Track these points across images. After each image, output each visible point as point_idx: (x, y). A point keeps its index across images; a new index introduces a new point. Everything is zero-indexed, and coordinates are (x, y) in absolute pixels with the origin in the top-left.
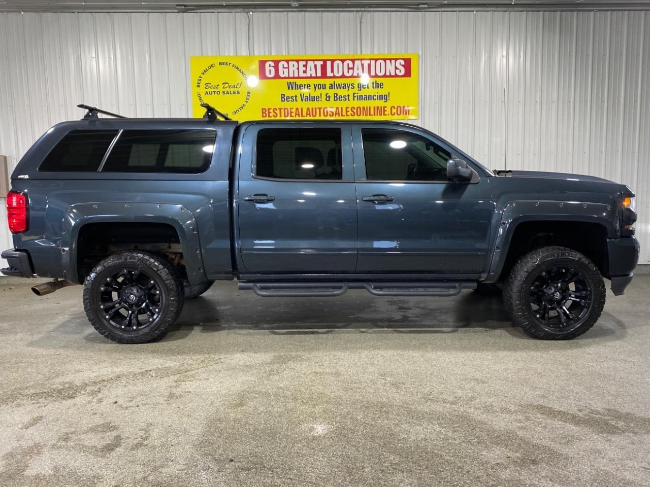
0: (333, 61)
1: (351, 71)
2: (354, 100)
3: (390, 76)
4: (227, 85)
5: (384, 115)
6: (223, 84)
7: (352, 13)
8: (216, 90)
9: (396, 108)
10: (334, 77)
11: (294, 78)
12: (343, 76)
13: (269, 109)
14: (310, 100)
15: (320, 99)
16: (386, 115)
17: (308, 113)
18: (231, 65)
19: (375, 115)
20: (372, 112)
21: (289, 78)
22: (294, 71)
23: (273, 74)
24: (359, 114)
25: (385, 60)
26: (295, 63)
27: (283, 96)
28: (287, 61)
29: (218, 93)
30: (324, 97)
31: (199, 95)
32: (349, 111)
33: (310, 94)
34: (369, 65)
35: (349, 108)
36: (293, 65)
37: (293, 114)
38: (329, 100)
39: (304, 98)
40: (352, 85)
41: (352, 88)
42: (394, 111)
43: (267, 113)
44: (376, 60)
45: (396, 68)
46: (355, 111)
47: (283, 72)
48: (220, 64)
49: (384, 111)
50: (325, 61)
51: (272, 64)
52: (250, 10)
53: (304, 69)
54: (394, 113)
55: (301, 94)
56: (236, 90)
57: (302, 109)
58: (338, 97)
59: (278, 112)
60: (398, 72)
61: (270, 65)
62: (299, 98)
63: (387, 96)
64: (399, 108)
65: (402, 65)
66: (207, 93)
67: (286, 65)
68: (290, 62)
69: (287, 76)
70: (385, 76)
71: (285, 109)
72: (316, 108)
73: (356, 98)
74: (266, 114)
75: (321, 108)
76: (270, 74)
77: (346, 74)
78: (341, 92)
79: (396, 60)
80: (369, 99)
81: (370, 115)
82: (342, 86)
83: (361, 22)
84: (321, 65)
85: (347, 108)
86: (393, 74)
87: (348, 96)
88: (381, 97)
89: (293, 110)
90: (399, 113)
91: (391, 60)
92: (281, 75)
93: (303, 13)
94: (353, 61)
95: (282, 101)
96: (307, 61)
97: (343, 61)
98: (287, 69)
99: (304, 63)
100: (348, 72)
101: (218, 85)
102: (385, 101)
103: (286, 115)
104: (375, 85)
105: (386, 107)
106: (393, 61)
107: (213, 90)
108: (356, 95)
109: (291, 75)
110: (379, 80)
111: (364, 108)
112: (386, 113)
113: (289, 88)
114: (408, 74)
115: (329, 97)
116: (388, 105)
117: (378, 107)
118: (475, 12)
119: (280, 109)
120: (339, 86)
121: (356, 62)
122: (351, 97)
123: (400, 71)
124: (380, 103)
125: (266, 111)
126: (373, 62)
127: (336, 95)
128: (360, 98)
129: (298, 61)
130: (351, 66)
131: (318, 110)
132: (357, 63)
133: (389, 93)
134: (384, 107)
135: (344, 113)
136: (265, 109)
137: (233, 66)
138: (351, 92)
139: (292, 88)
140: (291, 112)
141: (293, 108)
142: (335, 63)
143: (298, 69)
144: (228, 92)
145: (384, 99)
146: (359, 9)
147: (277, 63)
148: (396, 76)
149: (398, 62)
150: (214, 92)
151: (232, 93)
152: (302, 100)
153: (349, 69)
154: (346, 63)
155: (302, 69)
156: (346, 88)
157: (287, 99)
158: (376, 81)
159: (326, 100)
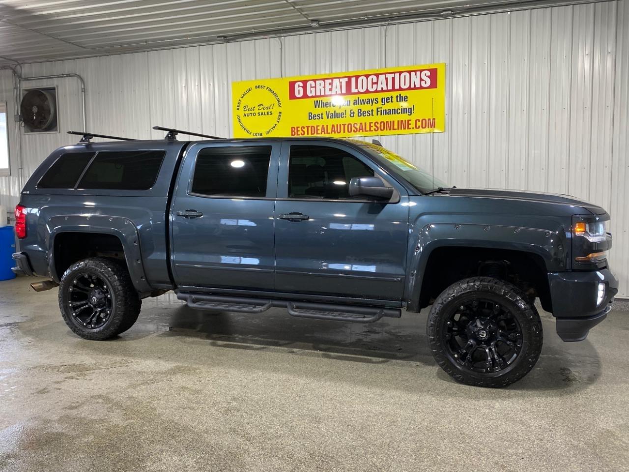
0: (357, 77)
1: (375, 86)
2: (377, 114)
3: (415, 88)
4: (262, 106)
5: (408, 128)
6: (258, 106)
7: (377, 28)
8: (253, 112)
9: (421, 120)
10: (359, 93)
11: (320, 96)
12: (367, 92)
13: (298, 128)
14: (335, 118)
15: (344, 116)
16: (410, 128)
17: (333, 130)
18: (266, 88)
19: (398, 129)
20: (396, 127)
21: (316, 96)
22: (320, 90)
23: (301, 94)
24: (382, 129)
25: (409, 72)
26: (322, 82)
27: (310, 114)
28: (315, 81)
29: (254, 114)
30: (348, 113)
31: (239, 117)
32: (372, 126)
33: (335, 112)
34: (393, 79)
35: (372, 123)
36: (320, 84)
37: (319, 132)
38: (353, 116)
39: (330, 115)
40: (375, 100)
41: (375, 103)
42: (419, 124)
43: (296, 131)
44: (400, 73)
45: (421, 80)
46: (379, 126)
47: (311, 91)
48: (256, 87)
49: (409, 124)
50: (350, 78)
51: (301, 84)
52: (282, 35)
53: (330, 87)
54: (419, 127)
55: (327, 112)
56: (269, 111)
57: (327, 126)
58: (362, 113)
59: (305, 130)
60: (423, 84)
61: (299, 85)
62: (325, 116)
63: (411, 108)
64: (424, 121)
65: (428, 76)
66: (245, 115)
67: (313, 84)
68: (317, 82)
69: (314, 95)
70: (409, 88)
71: (312, 127)
72: (340, 125)
73: (379, 113)
74: (295, 133)
75: (346, 124)
76: (299, 94)
77: (370, 89)
78: (366, 108)
79: (421, 71)
80: (393, 114)
81: (394, 129)
82: (366, 101)
83: (386, 36)
84: (346, 82)
85: (370, 123)
86: (418, 86)
87: (372, 111)
88: (404, 111)
89: (319, 128)
90: (424, 126)
91: (415, 71)
92: (309, 94)
93: (330, 32)
94: (377, 75)
95: (309, 119)
96: (332, 79)
97: (367, 76)
98: (314, 88)
99: (330, 81)
100: (372, 88)
101: (254, 108)
102: (409, 115)
103: (313, 132)
104: (399, 98)
105: (410, 120)
106: (418, 73)
107: (250, 112)
108: (379, 110)
109: (318, 94)
110: (403, 94)
111: (387, 122)
112: (410, 126)
113: (316, 107)
114: (434, 85)
115: (353, 113)
116: (413, 118)
117: (402, 121)
118: (509, 13)
119: (308, 127)
120: (363, 102)
121: (380, 76)
122: (375, 113)
123: (426, 83)
124: (404, 117)
125: (295, 129)
126: (397, 75)
127: (360, 111)
128: (384, 112)
129: (324, 80)
130: (375, 80)
131: (342, 127)
132: (382, 77)
133: (413, 106)
134: (408, 121)
135: (368, 128)
136: (294, 128)
137: (267, 89)
138: (375, 107)
139: (319, 107)
140: (317, 130)
141: (319, 126)
142: (360, 79)
143: (324, 87)
144: (262, 113)
145: (409, 112)
146: (383, 23)
147: (305, 83)
148: (421, 88)
149: (423, 73)
150: (251, 114)
151: (266, 113)
152: (328, 118)
153: (373, 83)
154: (370, 78)
155: (328, 87)
156: (369, 103)
157: (314, 117)
158: (400, 95)
159: (351, 116)
